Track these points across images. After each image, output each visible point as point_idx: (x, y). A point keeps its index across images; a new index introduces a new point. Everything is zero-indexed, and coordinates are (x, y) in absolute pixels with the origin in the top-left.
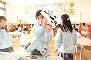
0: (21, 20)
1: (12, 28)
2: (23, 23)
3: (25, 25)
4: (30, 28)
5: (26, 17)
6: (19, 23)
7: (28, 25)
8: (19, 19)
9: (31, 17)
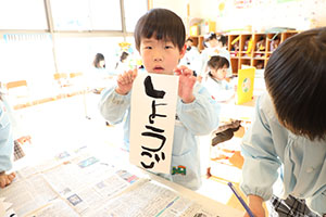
0: (201, 21)
4: (233, 48)
6: (194, 33)
9: (240, 5)
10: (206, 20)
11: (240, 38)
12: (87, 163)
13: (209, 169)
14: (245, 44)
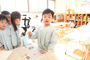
0: (70, 10)
1: (60, 18)
2: (71, 13)
3: (74, 15)
4: (79, 18)
5: (76, 6)
6: (68, 13)
7: (77, 15)
8: (68, 8)
9: (82, 5)
10: (71, 10)
11: (82, 15)
12: (31, 48)
13: (66, 53)
14: (83, 17)
